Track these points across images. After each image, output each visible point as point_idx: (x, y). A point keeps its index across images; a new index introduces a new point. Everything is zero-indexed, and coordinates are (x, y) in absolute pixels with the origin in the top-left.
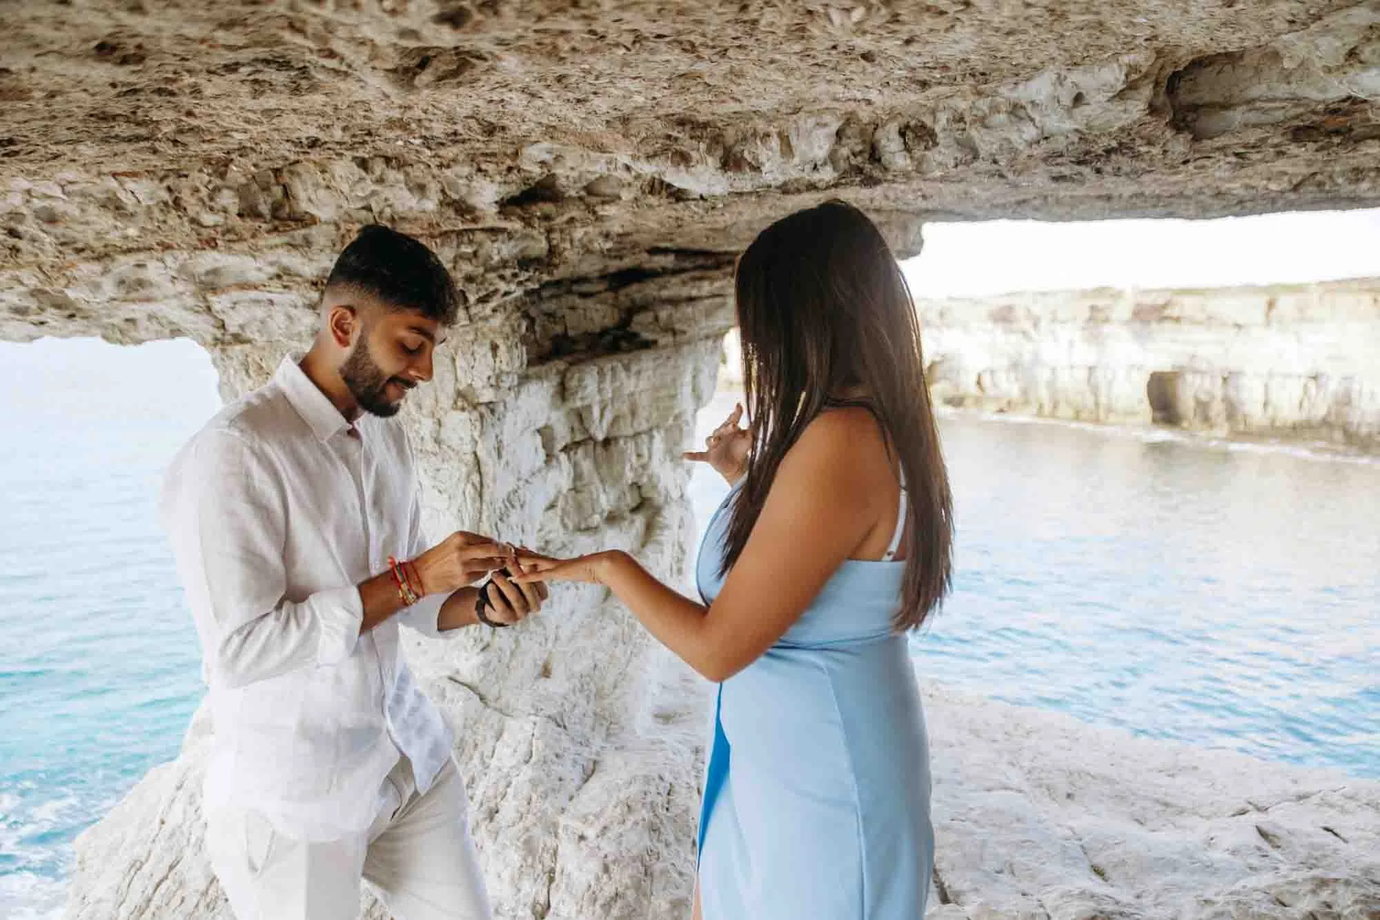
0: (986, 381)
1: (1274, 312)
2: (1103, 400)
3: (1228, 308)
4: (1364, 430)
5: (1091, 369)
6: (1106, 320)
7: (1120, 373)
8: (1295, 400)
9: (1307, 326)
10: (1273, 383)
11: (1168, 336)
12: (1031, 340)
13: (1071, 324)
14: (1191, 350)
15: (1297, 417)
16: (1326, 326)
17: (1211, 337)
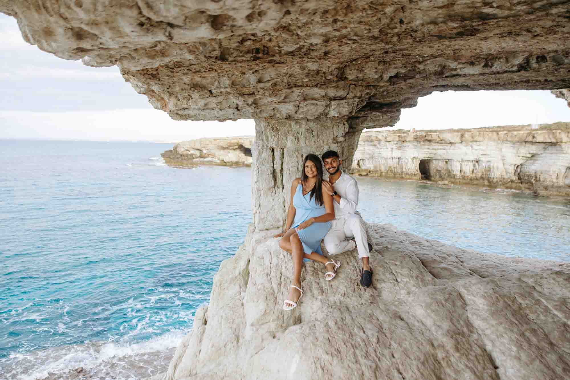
0: (361, 163)
1: (463, 138)
2: (404, 170)
3: (448, 137)
4: (495, 180)
5: (399, 158)
6: (405, 141)
7: (410, 160)
8: (471, 170)
9: (475, 143)
10: (463, 164)
11: (427, 147)
12: (378, 148)
13: (392, 143)
14: (435, 152)
15: (472, 175)
16: (481, 143)
17: (441, 147)
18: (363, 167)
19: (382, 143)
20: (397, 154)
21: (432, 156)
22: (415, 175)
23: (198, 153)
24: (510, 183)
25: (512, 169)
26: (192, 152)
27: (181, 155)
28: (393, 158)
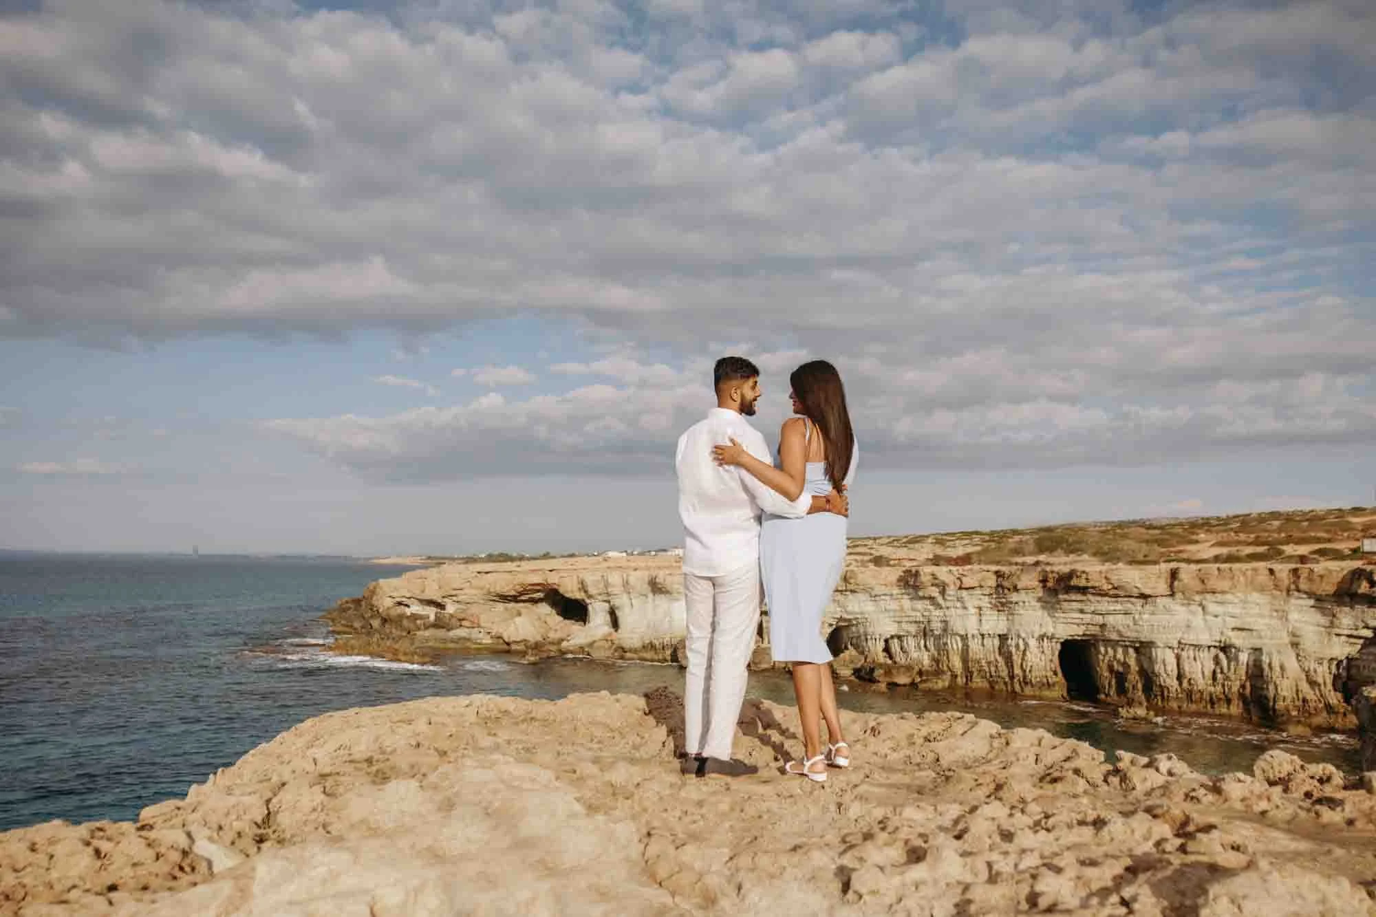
0: (895, 646)
1: (1176, 583)
2: (1017, 671)
3: (1133, 578)
4: (1281, 705)
5: (1003, 638)
6: (1016, 589)
7: (1033, 643)
8: (1208, 673)
9: (1208, 596)
10: (1184, 654)
11: (1075, 605)
12: (939, 606)
13: (978, 592)
14: (1099, 619)
15: (1212, 689)
16: (1229, 597)
17: (1119, 607)
18: (900, 658)
19: (951, 591)
20: (995, 623)
21: (1095, 630)
22: (1049, 686)
23: (431, 612)
24: (1325, 714)
25: (1324, 674)
26: (416, 609)
27: (385, 621)
28: (983, 635)
